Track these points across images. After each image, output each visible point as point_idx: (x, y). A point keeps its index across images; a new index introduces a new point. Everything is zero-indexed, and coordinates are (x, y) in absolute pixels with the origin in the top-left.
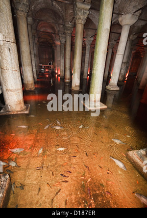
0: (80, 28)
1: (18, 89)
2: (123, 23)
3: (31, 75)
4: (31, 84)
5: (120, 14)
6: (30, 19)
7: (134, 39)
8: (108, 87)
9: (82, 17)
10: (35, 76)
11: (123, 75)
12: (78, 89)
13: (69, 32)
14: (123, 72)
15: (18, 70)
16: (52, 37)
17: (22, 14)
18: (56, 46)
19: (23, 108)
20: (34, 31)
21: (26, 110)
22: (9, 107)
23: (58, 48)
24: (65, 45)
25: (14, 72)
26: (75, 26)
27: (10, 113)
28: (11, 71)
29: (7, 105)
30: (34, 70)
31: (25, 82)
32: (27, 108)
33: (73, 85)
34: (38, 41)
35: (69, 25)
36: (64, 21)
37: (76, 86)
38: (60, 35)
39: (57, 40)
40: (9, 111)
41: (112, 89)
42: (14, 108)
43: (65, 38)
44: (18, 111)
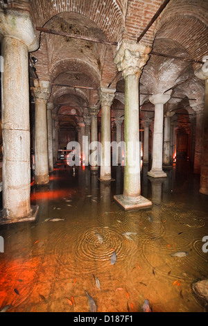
0: (106, 110)
1: (24, 185)
2: (154, 102)
3: (46, 163)
4: (45, 176)
5: (149, 94)
6: (50, 105)
7: (171, 115)
8: (151, 173)
9: (107, 100)
10: (52, 165)
11: (168, 156)
12: (109, 178)
13: (94, 114)
14: (167, 152)
15: (29, 160)
16: (76, 120)
17: (42, 101)
18: (80, 129)
19: (28, 212)
20: (54, 116)
21: (32, 216)
22: (8, 212)
23: (83, 130)
24: (90, 126)
25: (22, 163)
26: (100, 108)
27: (7, 222)
28: (18, 163)
29: (6, 209)
30: (51, 157)
31: (37, 173)
32: (33, 213)
33: (102, 174)
34: (59, 124)
35: (95, 107)
36: (88, 104)
37: (106, 175)
38: (85, 117)
39: (82, 122)
40: (6, 219)
41: (156, 176)
42: (15, 213)
43: (91, 119)
44: (19, 218)
